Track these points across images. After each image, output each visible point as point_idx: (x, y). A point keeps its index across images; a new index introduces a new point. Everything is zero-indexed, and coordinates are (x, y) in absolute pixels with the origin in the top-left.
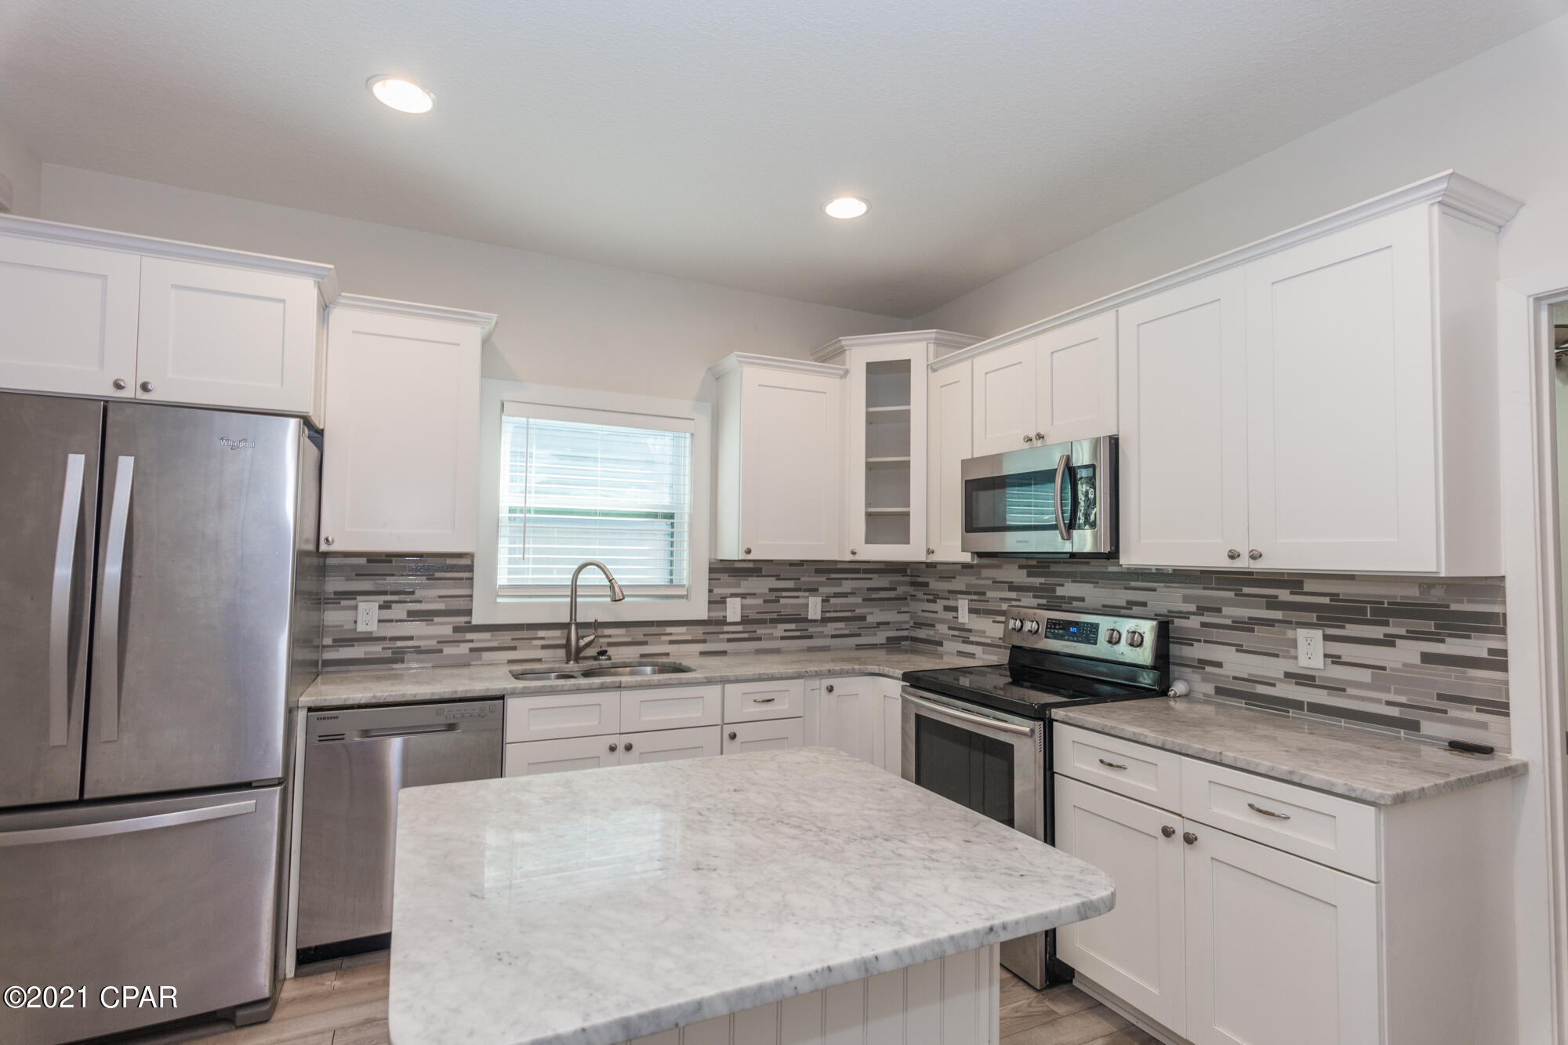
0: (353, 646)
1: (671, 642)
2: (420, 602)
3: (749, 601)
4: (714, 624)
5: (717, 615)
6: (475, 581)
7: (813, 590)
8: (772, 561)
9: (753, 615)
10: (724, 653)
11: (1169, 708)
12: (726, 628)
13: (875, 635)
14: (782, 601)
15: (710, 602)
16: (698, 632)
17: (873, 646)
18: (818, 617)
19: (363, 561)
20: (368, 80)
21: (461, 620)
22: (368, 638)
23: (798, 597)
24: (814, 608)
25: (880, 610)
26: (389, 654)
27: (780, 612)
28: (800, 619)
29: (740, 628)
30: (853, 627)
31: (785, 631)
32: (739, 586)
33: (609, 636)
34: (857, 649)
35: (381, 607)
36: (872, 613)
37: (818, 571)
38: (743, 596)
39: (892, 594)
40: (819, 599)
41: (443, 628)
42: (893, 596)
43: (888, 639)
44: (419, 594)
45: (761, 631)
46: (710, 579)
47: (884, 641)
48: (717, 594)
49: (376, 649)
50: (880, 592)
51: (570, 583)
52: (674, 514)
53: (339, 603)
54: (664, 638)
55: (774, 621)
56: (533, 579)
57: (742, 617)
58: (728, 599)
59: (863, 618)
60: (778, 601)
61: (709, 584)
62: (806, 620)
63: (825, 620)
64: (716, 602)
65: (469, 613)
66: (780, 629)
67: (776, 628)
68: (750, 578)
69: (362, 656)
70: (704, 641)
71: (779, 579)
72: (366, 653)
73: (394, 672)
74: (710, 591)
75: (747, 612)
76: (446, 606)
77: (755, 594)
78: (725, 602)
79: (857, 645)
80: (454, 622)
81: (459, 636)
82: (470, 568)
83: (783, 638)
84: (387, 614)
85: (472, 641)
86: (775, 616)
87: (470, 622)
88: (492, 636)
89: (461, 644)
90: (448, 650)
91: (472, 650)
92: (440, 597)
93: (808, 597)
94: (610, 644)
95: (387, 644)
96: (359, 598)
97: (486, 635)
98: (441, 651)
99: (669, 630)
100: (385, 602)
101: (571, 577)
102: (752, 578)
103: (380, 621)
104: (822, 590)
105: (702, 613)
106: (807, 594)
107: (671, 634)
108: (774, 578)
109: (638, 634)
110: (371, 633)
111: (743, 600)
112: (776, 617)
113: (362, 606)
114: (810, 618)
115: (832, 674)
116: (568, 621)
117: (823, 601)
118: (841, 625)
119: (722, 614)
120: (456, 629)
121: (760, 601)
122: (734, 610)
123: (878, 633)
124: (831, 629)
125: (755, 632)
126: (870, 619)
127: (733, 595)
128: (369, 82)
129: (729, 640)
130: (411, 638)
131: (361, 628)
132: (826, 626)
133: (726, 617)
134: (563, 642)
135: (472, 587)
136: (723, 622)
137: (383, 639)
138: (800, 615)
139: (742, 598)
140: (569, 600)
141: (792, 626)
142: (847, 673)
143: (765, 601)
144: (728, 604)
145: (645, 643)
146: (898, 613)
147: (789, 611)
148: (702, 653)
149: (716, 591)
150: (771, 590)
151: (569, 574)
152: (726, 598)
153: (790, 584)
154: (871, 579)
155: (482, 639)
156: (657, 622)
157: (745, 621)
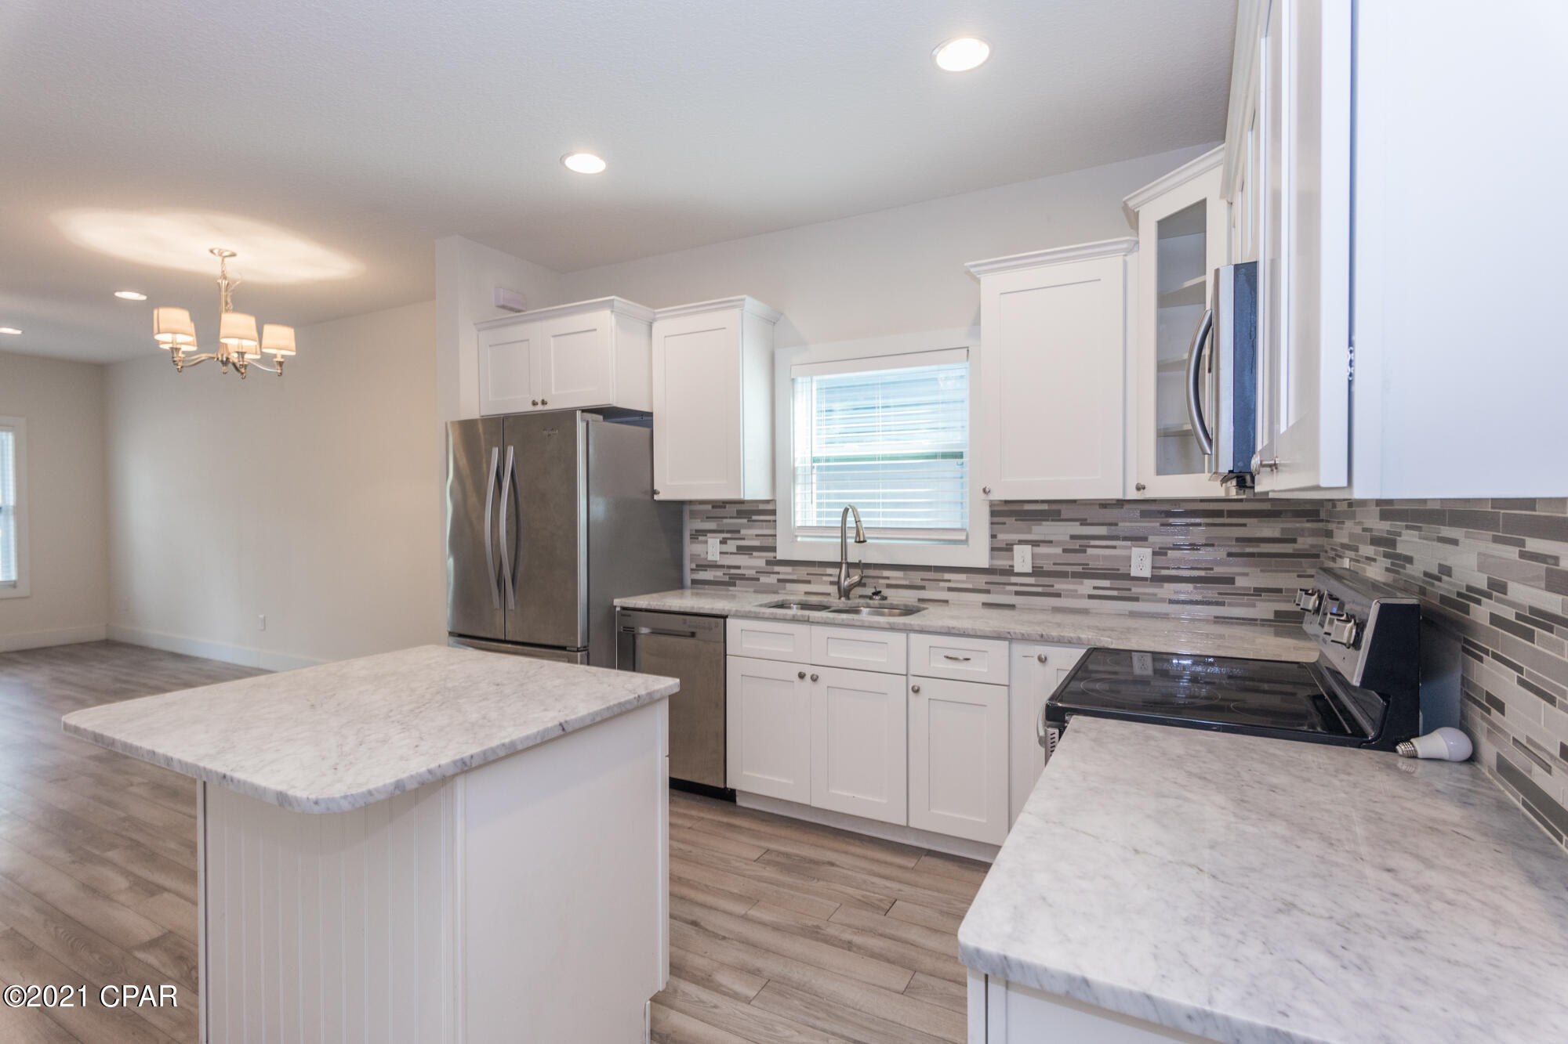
0: (706, 570)
1: (950, 589)
2: (744, 539)
3: (1043, 550)
4: (998, 574)
5: (1001, 563)
6: (777, 522)
7: (1140, 539)
8: (1074, 501)
9: (1047, 567)
10: (1012, 607)
11: (1412, 777)
12: (1014, 579)
13: (1254, 606)
14: (1090, 551)
15: (993, 549)
16: (981, 581)
17: (1251, 622)
18: (1147, 573)
19: (709, 507)
20: (561, 159)
21: (770, 555)
22: (715, 566)
23: (1114, 547)
24: (1141, 562)
25: (1261, 571)
26: (726, 579)
27: (1087, 565)
28: (1119, 575)
29: (1031, 580)
30: (1211, 592)
31: (1095, 588)
32: (1030, 532)
33: (888, 578)
34: (1215, 622)
35: (721, 542)
36: (1246, 575)
37: (1145, 514)
38: (1035, 543)
39: (1287, 548)
40: (1149, 551)
41: (758, 561)
42: (1291, 551)
43: (1277, 613)
44: (743, 532)
45: (1060, 585)
46: (992, 523)
47: (1271, 616)
48: (1003, 540)
49: (718, 574)
50: (1262, 545)
51: (840, 525)
52: (962, 453)
53: (698, 538)
54: (942, 584)
55: (1076, 575)
56: (827, 522)
57: (1033, 567)
58: (1015, 547)
59: (1230, 581)
60: (1085, 551)
61: (992, 529)
62: (1127, 577)
63: (1157, 579)
64: (1000, 549)
65: (773, 549)
66: (1087, 586)
67: (1082, 583)
68: (1044, 523)
69: (712, 579)
70: (988, 592)
71: (1084, 522)
72: (714, 576)
73: (730, 593)
74: (993, 536)
75: (1039, 563)
76: (761, 543)
77: (1051, 542)
78: (1011, 550)
79: (1216, 617)
80: (766, 557)
81: (769, 569)
82: (773, 512)
83: (1091, 597)
84: (725, 548)
85: (778, 573)
86: (1079, 569)
87: (775, 558)
88: (793, 570)
89: (772, 575)
90: (764, 579)
91: (779, 581)
92: (757, 535)
93: (1130, 548)
94: (889, 586)
95: (726, 571)
96: (708, 535)
97: (788, 569)
98: (758, 579)
99: (947, 576)
100: (723, 538)
101: (840, 519)
102: (1048, 523)
103: (721, 553)
104: (1152, 539)
105: (983, 562)
106: (1129, 543)
107: (949, 581)
108: (1078, 523)
109: (916, 577)
110: (716, 561)
111: (1034, 548)
112: (1081, 570)
113: (710, 541)
114: (1132, 575)
115: (1047, 641)
116: (839, 560)
117: (1154, 553)
118: (1189, 587)
119: (1009, 563)
120: (768, 563)
121: (1059, 550)
122: (1022, 559)
123: (1258, 604)
124: (1169, 590)
125: (1053, 586)
126: (1241, 582)
127: (1021, 542)
128: (562, 160)
129: (1017, 593)
130: (739, 567)
131: (710, 558)
132: (1162, 587)
133: (1013, 566)
134: (836, 579)
135: (775, 528)
136: (1010, 572)
137: (722, 567)
138: (1118, 570)
139: (1033, 546)
140: (840, 540)
141: (1106, 583)
142: (1070, 642)
143: (1065, 551)
144: (1015, 552)
145: (923, 588)
146: (1299, 576)
147: (1100, 564)
148: (986, 605)
149: (1001, 536)
150: (1073, 537)
151: (839, 517)
152: (1012, 545)
153: (1102, 531)
154: (1244, 525)
155: (786, 572)
156: (935, 567)
157: (1037, 572)
